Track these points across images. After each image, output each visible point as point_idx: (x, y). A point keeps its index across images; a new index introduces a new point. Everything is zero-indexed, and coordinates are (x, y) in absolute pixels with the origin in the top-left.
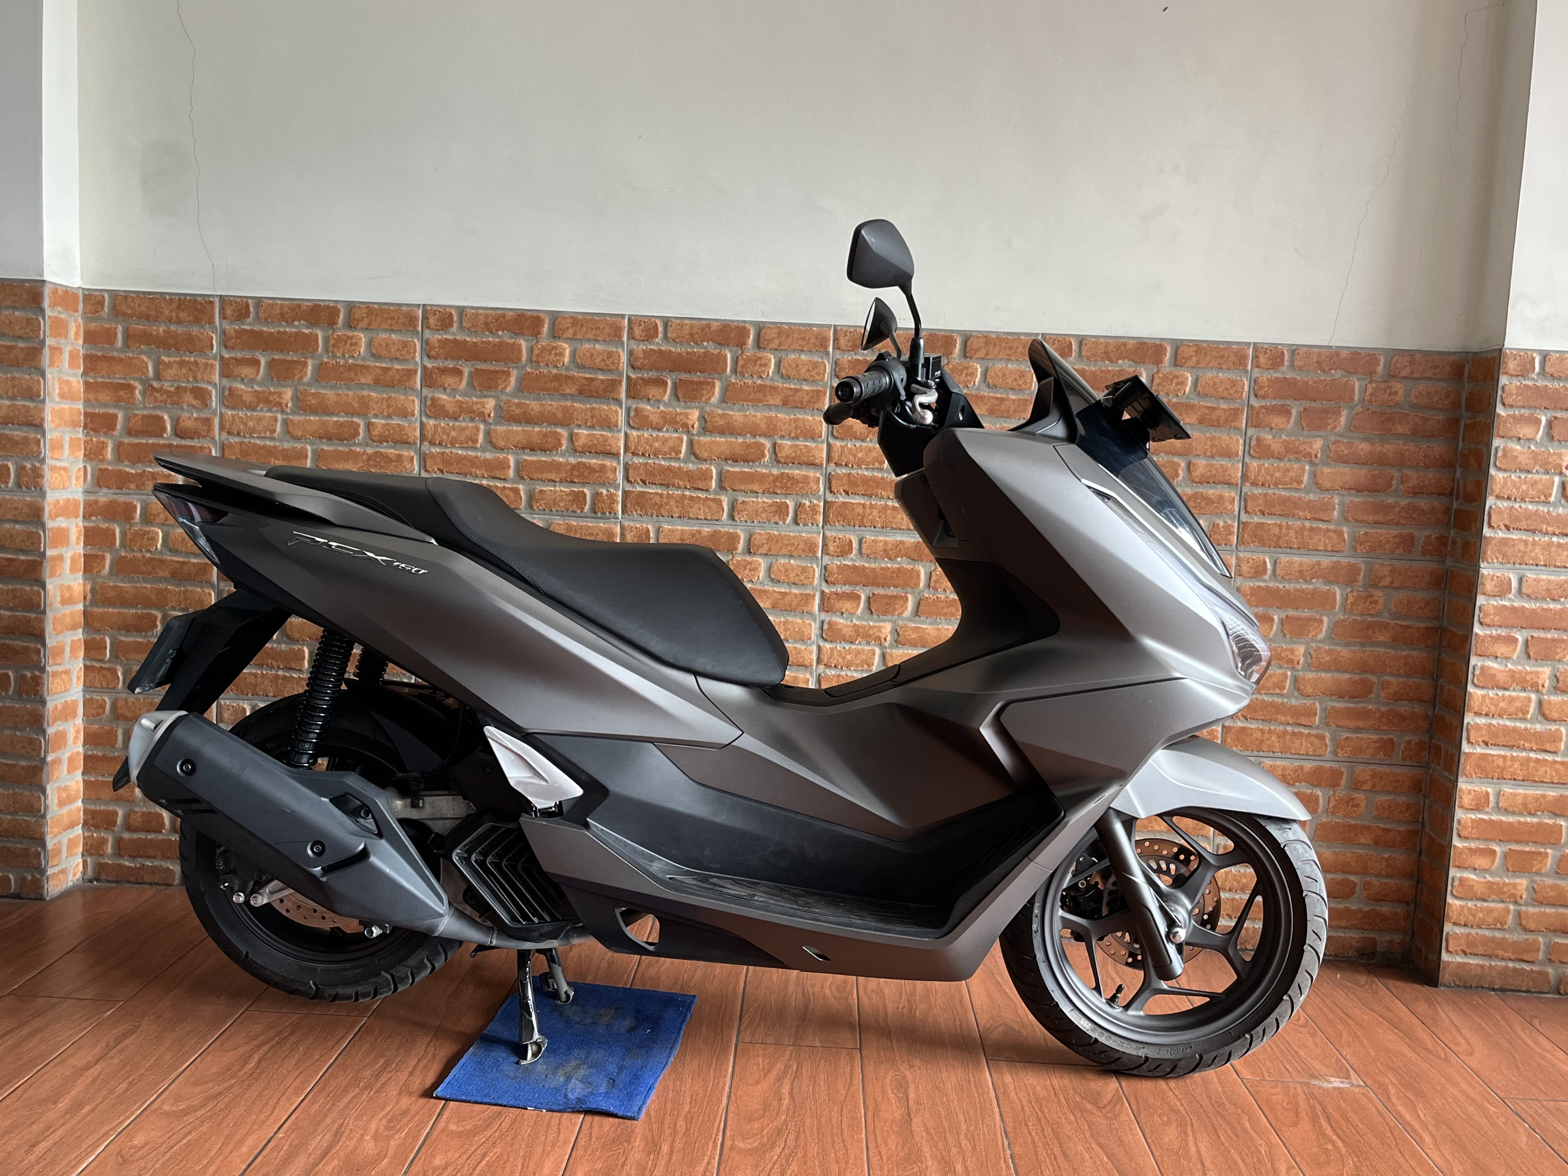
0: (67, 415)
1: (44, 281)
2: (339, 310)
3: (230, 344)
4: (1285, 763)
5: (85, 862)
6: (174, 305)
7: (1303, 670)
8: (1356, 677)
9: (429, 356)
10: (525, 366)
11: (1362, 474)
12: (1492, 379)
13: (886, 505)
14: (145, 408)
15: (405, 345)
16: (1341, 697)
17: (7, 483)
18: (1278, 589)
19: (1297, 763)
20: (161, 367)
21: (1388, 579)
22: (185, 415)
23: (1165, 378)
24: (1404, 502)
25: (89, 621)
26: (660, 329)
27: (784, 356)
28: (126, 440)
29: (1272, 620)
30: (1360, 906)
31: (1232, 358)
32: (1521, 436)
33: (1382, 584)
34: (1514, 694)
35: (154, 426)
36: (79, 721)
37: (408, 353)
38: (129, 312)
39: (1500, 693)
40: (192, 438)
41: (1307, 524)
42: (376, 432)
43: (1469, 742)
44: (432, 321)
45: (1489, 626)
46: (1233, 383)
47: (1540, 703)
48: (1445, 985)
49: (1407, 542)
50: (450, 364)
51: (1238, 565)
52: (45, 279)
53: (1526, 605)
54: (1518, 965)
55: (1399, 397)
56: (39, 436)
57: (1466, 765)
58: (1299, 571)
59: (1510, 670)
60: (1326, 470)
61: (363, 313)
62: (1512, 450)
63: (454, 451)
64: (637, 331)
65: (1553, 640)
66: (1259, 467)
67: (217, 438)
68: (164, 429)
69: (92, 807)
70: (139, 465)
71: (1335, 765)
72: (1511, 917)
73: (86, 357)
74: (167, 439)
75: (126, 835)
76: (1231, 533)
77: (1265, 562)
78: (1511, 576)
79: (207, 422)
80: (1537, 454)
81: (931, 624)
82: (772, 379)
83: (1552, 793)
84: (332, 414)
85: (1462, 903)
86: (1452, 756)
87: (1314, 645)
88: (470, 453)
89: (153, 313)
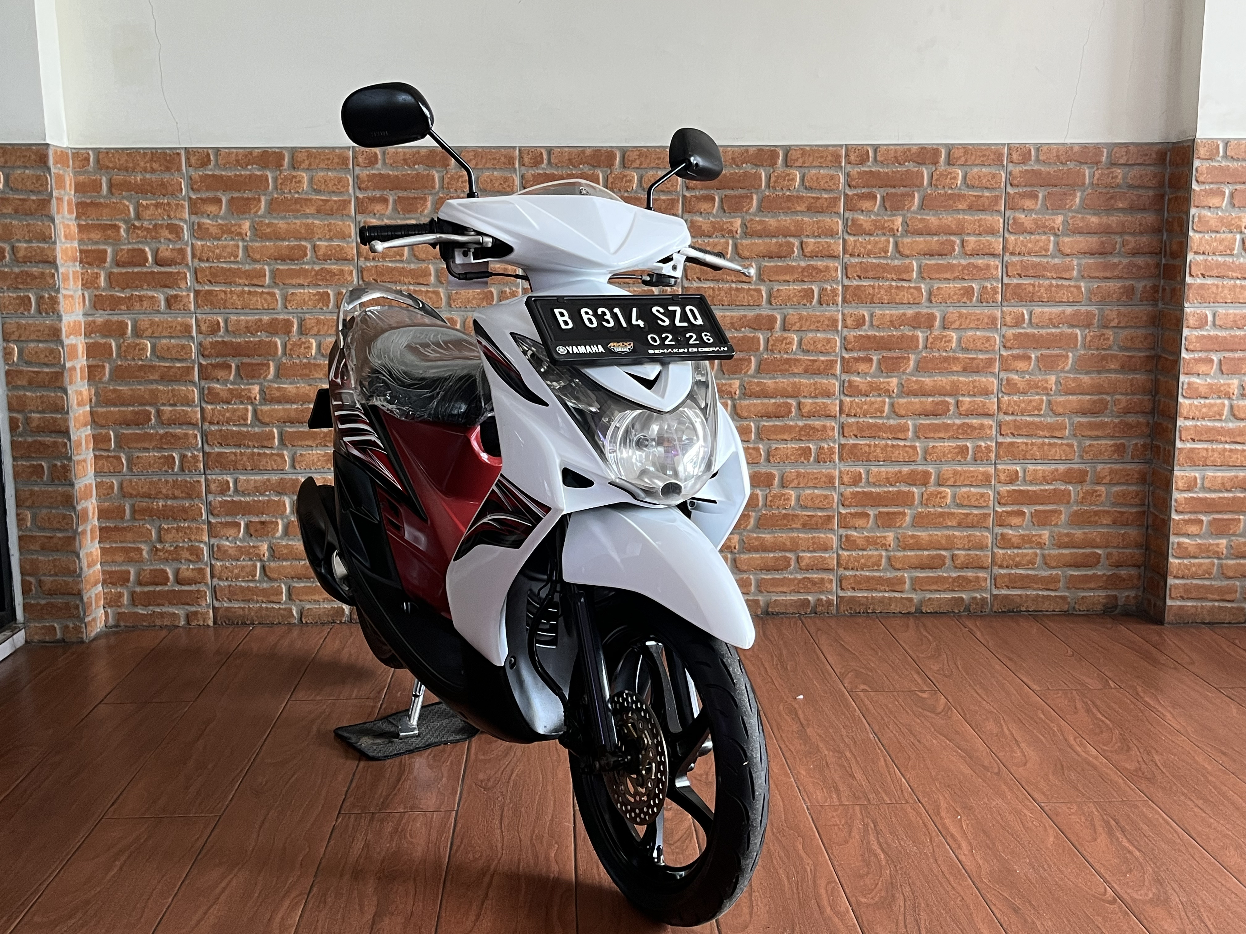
0: (70, 253)
1: (48, 145)
2: (284, 155)
3: (195, 187)
4: (1044, 467)
5: (106, 613)
6: (147, 158)
7: (1055, 395)
8: (1095, 398)
9: (359, 188)
10: (438, 192)
11: (1093, 241)
12: (1188, 163)
13: (731, 288)
14: (129, 243)
15: (340, 180)
16: (1084, 413)
17: (29, 310)
18: (1034, 335)
19: (1053, 467)
20: (141, 209)
21: (1116, 321)
22: (163, 247)
23: (941, 175)
24: (1125, 261)
25: (95, 420)
26: (545, 157)
27: (644, 173)
28: (115, 270)
29: (1030, 358)
30: (1105, 572)
31: (992, 156)
32: (1211, 205)
33: (1112, 324)
34: (1212, 401)
35: (138, 258)
36: (94, 501)
37: (343, 187)
38: (111, 165)
39: (1202, 401)
40: (170, 265)
41: (1054, 282)
42: (321, 253)
43: (1181, 440)
44: (360, 160)
45: (1193, 351)
46: (994, 176)
47: (1231, 407)
48: (1169, 623)
49: (1129, 292)
50: (378, 194)
51: (1003, 317)
52: (48, 142)
53: (1219, 334)
54: (1222, 604)
55: (1119, 180)
56: (53, 271)
57: (1179, 457)
58: (1050, 319)
59: (1209, 384)
60: (1066, 239)
61: (304, 156)
62: (1204, 216)
63: (386, 264)
64: (526, 160)
65: (1240, 359)
66: (1016, 240)
67: (190, 264)
68: (146, 260)
69: (108, 568)
70: (128, 290)
71: (1082, 466)
72: (1215, 568)
73: (78, 204)
74: (150, 267)
75: (138, 589)
76: (997, 293)
77: (1023, 314)
78: (1208, 313)
79: (182, 251)
80: (1223, 218)
81: (770, 379)
82: (636, 192)
83: (1241, 474)
84: (284, 239)
85: (1180, 561)
86: (1169, 451)
87: (1062, 375)
88: (398, 265)
89: (131, 165)
